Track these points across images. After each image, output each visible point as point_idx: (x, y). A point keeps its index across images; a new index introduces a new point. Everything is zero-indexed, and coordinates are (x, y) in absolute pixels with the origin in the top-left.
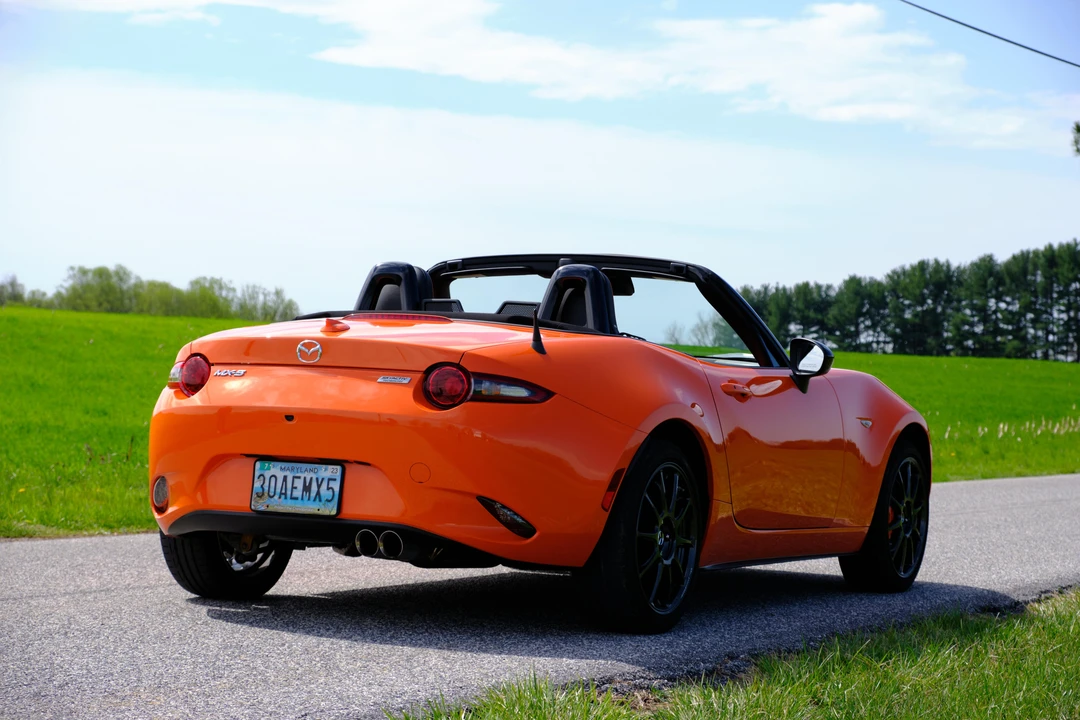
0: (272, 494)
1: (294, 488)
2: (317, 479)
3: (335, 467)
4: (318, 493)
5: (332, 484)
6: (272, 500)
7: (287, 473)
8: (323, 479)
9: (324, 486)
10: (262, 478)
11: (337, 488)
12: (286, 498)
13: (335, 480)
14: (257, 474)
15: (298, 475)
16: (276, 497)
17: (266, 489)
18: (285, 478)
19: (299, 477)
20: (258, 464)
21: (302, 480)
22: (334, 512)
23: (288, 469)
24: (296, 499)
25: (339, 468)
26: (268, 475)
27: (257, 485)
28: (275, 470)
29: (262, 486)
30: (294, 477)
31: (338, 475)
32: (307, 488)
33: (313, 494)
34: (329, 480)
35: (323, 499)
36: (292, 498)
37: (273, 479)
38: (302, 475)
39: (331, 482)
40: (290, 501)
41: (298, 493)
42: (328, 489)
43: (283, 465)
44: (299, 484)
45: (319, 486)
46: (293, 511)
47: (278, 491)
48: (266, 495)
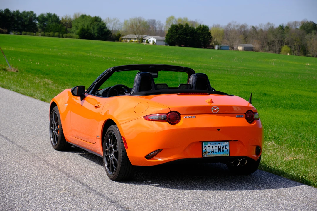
0: (209, 152)
1: (215, 149)
2: (222, 146)
3: (227, 142)
4: (223, 150)
5: (227, 147)
6: (209, 153)
7: (213, 145)
8: (224, 146)
9: (224, 148)
10: (205, 147)
11: (228, 148)
12: (213, 152)
13: (227, 146)
14: (203, 146)
15: (216, 145)
16: (210, 152)
17: (207, 150)
18: (212, 147)
19: (217, 146)
20: (203, 144)
21: (218, 147)
22: (228, 155)
23: (213, 144)
24: (217, 152)
25: (228, 142)
26: (207, 146)
27: (204, 149)
28: (209, 144)
29: (206, 150)
30: (215, 146)
31: (228, 144)
32: (219, 149)
33: (222, 150)
34: (226, 146)
35: (225, 152)
36: (215, 152)
37: (209, 147)
38: (218, 145)
39: (226, 147)
40: (215, 153)
41: (217, 151)
42: (226, 148)
43: (211, 143)
44: (217, 148)
45: (223, 148)
46: (216, 156)
47: (211, 150)
48: (207, 152)
